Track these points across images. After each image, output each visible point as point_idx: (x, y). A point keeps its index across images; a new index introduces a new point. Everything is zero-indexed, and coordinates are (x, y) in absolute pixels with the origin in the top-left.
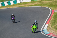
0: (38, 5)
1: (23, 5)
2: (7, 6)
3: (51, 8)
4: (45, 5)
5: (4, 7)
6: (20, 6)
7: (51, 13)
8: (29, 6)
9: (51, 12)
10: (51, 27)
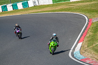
0: (65, 10)
3: (88, 14)
4: (76, 10)
5: (6, 13)
6: (34, 11)
7: (88, 24)
9: (87, 21)
10: (88, 47)
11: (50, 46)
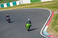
0: (38, 7)
1: (22, 7)
2: (6, 8)
3: (51, 9)
4: (45, 7)
5: (3, 9)
6: (20, 7)
7: (51, 15)
8: (28, 8)
9: (51, 13)
10: (51, 28)
11: (27, 26)
